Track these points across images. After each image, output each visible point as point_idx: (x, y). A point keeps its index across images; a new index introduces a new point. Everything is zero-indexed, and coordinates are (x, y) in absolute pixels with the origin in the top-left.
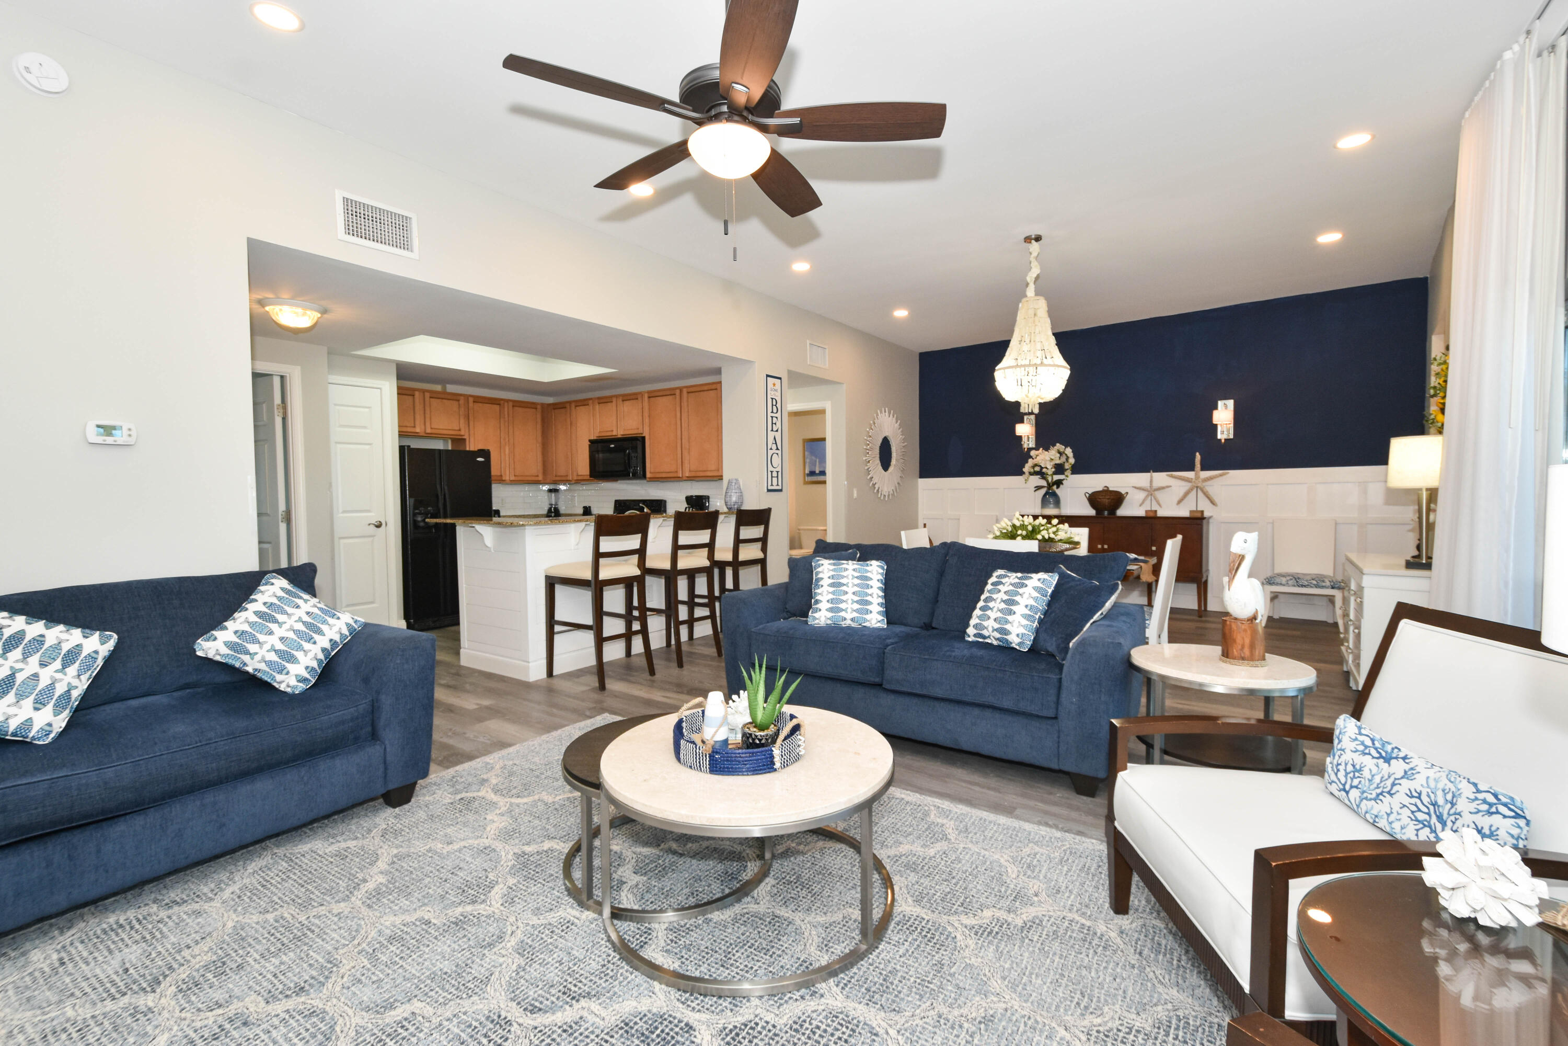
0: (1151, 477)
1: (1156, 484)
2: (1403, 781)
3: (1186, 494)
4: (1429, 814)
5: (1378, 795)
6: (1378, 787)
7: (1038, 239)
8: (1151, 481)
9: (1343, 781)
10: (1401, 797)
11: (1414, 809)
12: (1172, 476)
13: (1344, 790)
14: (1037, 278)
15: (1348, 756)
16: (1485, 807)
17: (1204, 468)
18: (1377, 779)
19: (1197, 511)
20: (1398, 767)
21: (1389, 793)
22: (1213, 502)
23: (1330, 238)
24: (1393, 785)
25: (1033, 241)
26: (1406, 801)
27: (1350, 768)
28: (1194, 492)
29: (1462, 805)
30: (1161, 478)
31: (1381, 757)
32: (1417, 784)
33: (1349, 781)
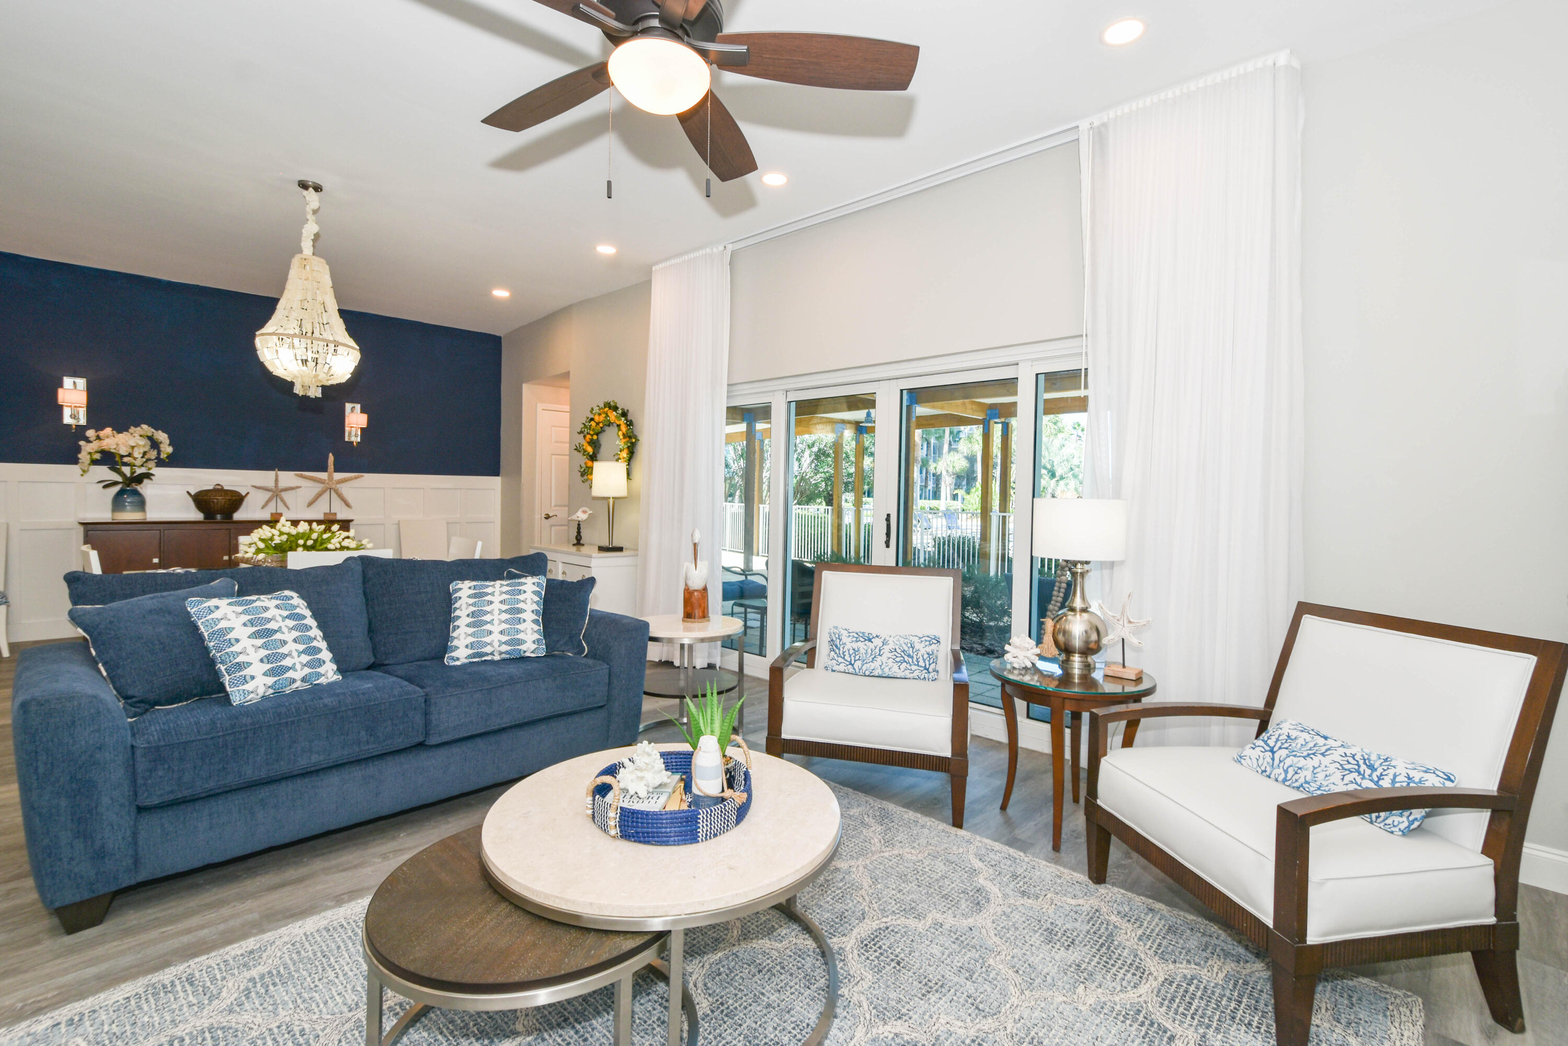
0: (277, 476)
1: (282, 484)
2: (884, 647)
3: (319, 495)
4: (902, 656)
5: (873, 659)
6: (871, 655)
7: (317, 189)
8: (277, 480)
9: (849, 660)
10: (886, 654)
11: (894, 657)
12: (302, 476)
13: (851, 664)
14: (317, 237)
15: (849, 646)
16: (928, 643)
17: (337, 470)
18: (869, 651)
19: (330, 513)
20: (878, 642)
21: (879, 655)
22: (348, 505)
23: (501, 293)
24: (880, 650)
25: (311, 189)
26: (890, 655)
27: (851, 651)
28: (327, 495)
29: (917, 646)
30: (287, 478)
31: (866, 640)
32: (891, 646)
33: (853, 659)
